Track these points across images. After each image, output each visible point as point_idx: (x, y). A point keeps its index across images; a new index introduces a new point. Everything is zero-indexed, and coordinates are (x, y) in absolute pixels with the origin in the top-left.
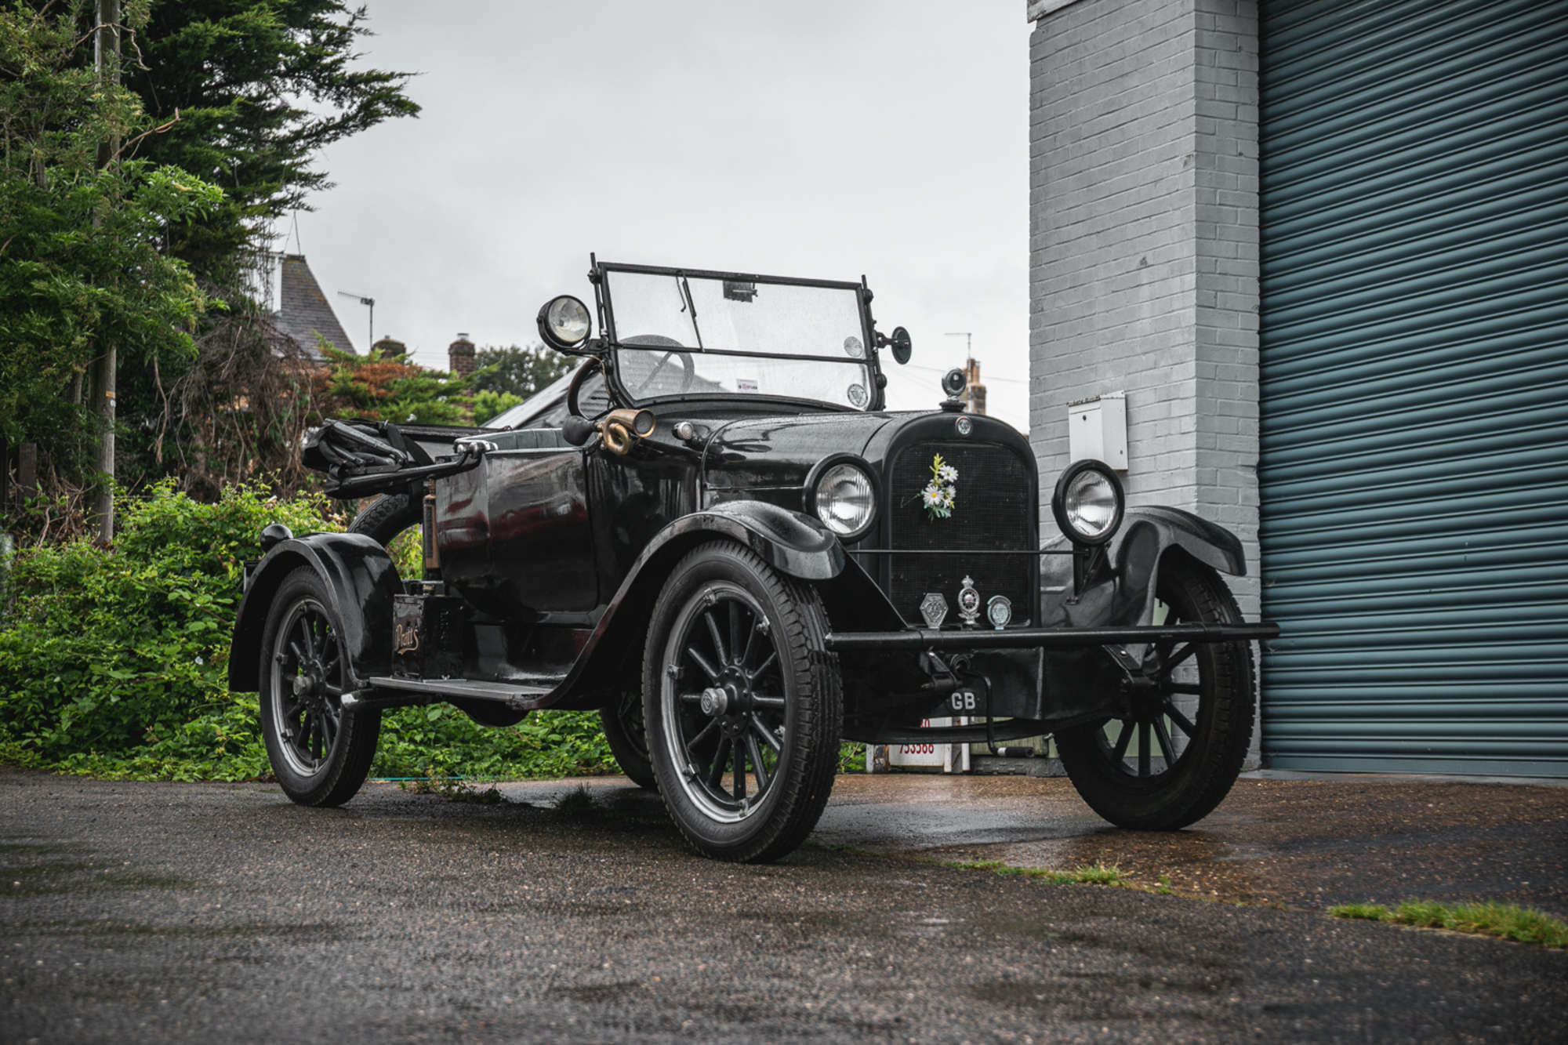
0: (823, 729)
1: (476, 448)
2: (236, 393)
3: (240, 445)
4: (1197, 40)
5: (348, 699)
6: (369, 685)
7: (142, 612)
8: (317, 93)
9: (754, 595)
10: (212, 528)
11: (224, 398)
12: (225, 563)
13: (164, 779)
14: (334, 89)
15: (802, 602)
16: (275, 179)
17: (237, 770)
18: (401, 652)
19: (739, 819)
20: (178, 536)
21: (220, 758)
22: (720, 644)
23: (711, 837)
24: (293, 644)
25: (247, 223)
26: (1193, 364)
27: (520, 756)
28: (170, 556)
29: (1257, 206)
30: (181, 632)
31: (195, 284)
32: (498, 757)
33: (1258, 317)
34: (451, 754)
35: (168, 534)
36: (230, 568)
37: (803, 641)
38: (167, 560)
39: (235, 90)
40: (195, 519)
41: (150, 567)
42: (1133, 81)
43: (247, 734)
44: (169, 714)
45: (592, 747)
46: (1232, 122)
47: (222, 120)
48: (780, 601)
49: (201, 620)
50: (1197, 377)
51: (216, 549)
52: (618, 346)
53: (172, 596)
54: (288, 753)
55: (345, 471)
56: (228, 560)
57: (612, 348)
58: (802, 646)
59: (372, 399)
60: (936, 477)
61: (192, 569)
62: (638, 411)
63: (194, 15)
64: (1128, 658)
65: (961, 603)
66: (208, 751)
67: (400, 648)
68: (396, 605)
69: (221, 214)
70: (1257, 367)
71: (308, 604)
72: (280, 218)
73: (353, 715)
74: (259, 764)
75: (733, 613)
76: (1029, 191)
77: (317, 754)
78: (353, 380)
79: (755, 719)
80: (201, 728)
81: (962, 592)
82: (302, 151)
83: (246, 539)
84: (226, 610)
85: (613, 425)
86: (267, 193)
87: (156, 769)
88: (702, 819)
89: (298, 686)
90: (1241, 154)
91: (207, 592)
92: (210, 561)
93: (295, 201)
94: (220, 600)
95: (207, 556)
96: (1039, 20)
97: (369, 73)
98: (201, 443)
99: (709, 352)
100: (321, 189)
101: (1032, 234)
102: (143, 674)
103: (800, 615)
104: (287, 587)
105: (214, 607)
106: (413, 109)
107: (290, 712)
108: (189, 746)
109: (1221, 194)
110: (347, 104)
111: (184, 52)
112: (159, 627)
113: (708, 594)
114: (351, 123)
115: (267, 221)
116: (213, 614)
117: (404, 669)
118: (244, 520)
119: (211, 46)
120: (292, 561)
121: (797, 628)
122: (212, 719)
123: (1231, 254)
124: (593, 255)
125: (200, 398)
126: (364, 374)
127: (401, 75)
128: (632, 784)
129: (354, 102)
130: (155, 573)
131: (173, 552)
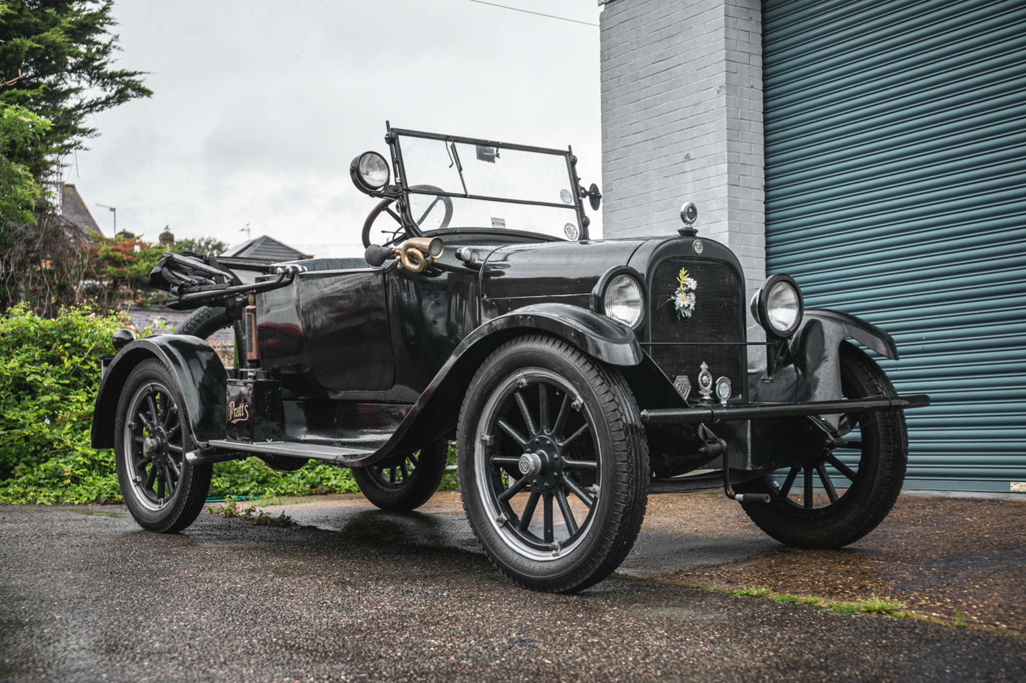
0: (637, 488)
1: (291, 270)
2: (43, 258)
3: (47, 288)
4: (726, 11)
5: (190, 456)
6: (208, 445)
7: (7, 389)
8: (90, 82)
9: (569, 380)
10: (53, 335)
11: (36, 261)
12: (62, 358)
13: (29, 502)
14: (101, 80)
15: (615, 384)
16: (66, 132)
17: (80, 495)
18: (234, 422)
19: (552, 558)
20: (30, 340)
21: (66, 486)
22: (529, 418)
23: (527, 572)
24: (141, 415)
25: (48, 158)
26: (726, 223)
27: (268, 482)
28: (25, 353)
29: (762, 120)
30: (34, 403)
31: (33, 180)
32: (254, 483)
33: (764, 192)
34: (223, 482)
35: (22, 339)
36: (65, 361)
37: (619, 417)
38: (24, 356)
39: (41, 79)
40: (41, 329)
41: (12, 360)
42: (678, 40)
43: (85, 470)
44: (29, 457)
45: (315, 475)
46: (747, 66)
47: (33, 97)
48: (596, 384)
49: (48, 394)
50: (730, 231)
51: (56, 348)
52: (409, 191)
53: (28, 379)
54: (138, 494)
55: (182, 289)
56: (64, 355)
57: (404, 192)
58: (618, 420)
59: (124, 261)
60: (682, 286)
61: (41, 361)
62: (431, 239)
63: (15, 35)
64: (826, 424)
65: (700, 383)
66: (58, 481)
67: (233, 419)
68: (229, 387)
69: (34, 152)
70: (764, 225)
71: (152, 386)
72: (69, 155)
73: (193, 468)
74: (95, 491)
75: (543, 393)
76: (600, 114)
77: (161, 494)
78: (112, 250)
79: (565, 478)
80: (52, 467)
81: (700, 374)
82: (81, 116)
83: (75, 343)
84: (64, 388)
85: (410, 250)
86: (61, 140)
87: (24, 495)
88: (516, 557)
89: (147, 445)
90: (752, 87)
91: (52, 376)
92: (52, 356)
93: (76, 145)
94: (61, 381)
95: (50, 352)
96: (606, 4)
97: (122, 71)
98: (22, 287)
99: (472, 197)
100: (92, 137)
101: (603, 142)
102: (11, 431)
103: (614, 395)
104: (136, 373)
105: (57, 386)
106: (147, 93)
107: (139, 464)
108: (44, 479)
109: (742, 113)
110: (108, 88)
111: (10, 56)
112: (19, 399)
113: (520, 378)
114: (111, 101)
115: (60, 158)
116: (55, 391)
117: (237, 434)
118: (74, 330)
119: (26, 52)
120: (143, 354)
121: (613, 406)
122: (60, 461)
123: (748, 152)
124: (388, 123)
125: (22, 261)
126: (119, 247)
127: (141, 73)
128: (370, 506)
129: (112, 89)
130: (17, 364)
131: (27, 351)
